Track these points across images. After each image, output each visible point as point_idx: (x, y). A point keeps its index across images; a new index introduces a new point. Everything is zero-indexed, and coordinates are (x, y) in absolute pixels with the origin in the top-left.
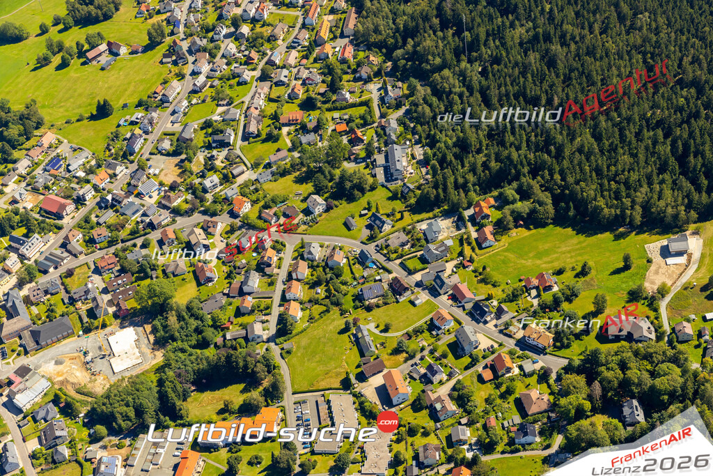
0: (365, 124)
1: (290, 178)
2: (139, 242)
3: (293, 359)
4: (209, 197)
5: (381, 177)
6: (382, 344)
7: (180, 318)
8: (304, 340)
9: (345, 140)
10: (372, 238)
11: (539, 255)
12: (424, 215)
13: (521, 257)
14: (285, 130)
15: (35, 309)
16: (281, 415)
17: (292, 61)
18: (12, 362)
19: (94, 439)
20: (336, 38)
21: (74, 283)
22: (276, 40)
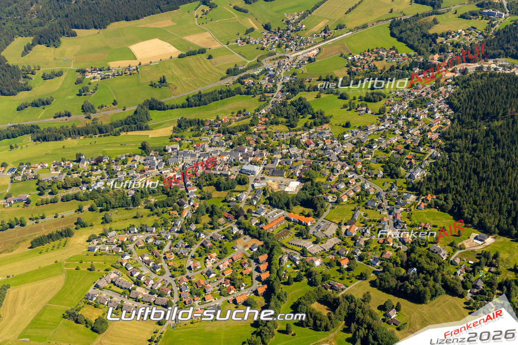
2: (322, 162)
3: (333, 211)
4: (352, 159)
5: (407, 176)
6: (361, 219)
7: (312, 185)
8: (340, 207)
9: (408, 161)
10: (387, 191)
11: (433, 219)
12: (410, 192)
13: (428, 217)
14: (393, 151)
15: (280, 166)
16: (314, 222)
17: (415, 133)
18: (263, 176)
19: (264, 203)
20: (436, 132)
21: (295, 164)
22: (417, 126)
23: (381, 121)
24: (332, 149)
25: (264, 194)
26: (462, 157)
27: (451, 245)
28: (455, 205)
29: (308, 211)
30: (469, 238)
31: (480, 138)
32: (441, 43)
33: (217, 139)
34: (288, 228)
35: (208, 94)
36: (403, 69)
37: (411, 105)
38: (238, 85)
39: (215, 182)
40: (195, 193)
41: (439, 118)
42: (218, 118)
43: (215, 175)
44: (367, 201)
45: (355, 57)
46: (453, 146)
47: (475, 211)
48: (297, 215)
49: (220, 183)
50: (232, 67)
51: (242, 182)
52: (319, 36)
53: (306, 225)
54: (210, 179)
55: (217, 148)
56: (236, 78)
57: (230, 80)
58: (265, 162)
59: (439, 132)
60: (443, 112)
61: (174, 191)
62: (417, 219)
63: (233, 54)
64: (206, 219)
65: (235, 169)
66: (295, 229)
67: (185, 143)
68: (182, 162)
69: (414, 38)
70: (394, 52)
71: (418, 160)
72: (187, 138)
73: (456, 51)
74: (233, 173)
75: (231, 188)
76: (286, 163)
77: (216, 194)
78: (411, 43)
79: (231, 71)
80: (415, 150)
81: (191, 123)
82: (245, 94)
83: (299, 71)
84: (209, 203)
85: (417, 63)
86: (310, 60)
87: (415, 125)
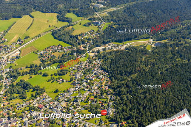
0: (105, 103)
1: (87, 110)
4: (70, 111)
9: (100, 105)
10: (99, 125)
12: (112, 123)
14: (90, 101)
15: (29, 125)
17: (95, 88)
20: (105, 85)
21: (39, 122)
22: (94, 84)
23: (73, 85)
24: (56, 107)
32: (81, 39)
36: (68, 55)
37: (85, 73)
41: (102, 78)
45: (41, 52)
52: (17, 44)
59: (107, 85)
60: (102, 74)
69: (67, 38)
70: (61, 47)
73: (90, 42)
76: (33, 122)
78: (67, 41)
80: (100, 97)
83: (13, 64)
85: (74, 51)
86: (17, 58)
87: (92, 84)
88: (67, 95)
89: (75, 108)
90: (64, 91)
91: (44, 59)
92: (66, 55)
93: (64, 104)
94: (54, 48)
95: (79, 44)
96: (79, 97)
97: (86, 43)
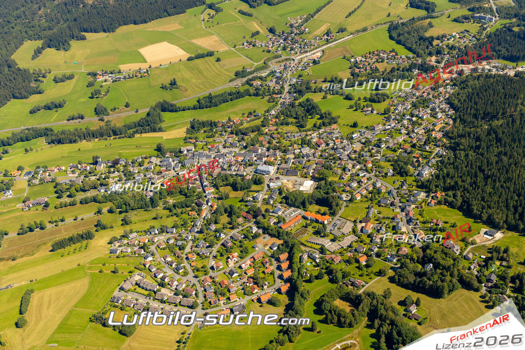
0: (426, 158)
1: (390, 163)
2: (333, 161)
3: (347, 209)
4: (362, 158)
5: (416, 174)
6: (375, 216)
7: (325, 184)
8: (354, 205)
9: (415, 160)
10: (398, 188)
11: (444, 216)
12: (420, 190)
13: (438, 213)
14: (401, 150)
15: (293, 165)
16: (331, 220)
17: (420, 133)
18: (278, 175)
19: (281, 203)
20: (440, 131)
21: (308, 164)
22: (421, 125)
23: (386, 121)
24: (342, 149)
25: (280, 193)
26: (467, 155)
27: (463, 240)
28: (464, 201)
29: (324, 209)
30: (479, 233)
31: (483, 137)
32: (437, 45)
33: (230, 140)
34: (306, 227)
35: (219, 95)
36: (403, 71)
37: (414, 106)
38: (247, 87)
39: (231, 182)
40: (212, 193)
41: (441, 117)
42: (229, 119)
43: (230, 175)
44: (379, 199)
45: (357, 59)
46: (458, 144)
47: (483, 208)
48: (313, 214)
49: (236, 184)
50: (240, 69)
51: (258, 182)
52: (322, 39)
53: (323, 223)
54: (227, 179)
55: (231, 149)
56: (245, 80)
57: (239, 82)
58: (279, 162)
59: (442, 131)
60: (445, 112)
61: (192, 191)
62: (428, 216)
63: (240, 56)
64: (224, 219)
65: (250, 169)
66: (313, 227)
67: (200, 144)
68: (198, 163)
69: (412, 41)
70: (394, 54)
71: (424, 158)
72: (201, 139)
73: (452, 53)
74: (248, 173)
75: (247, 188)
76: (299, 162)
77: (233, 194)
78: (410, 45)
79: (240, 73)
80: (421, 148)
81: (203, 124)
82: (254, 95)
83: (305, 73)
84: (227, 203)
85: (415, 64)
86: (315, 62)
87: (419, 125)
88: (369, 135)
89: (371, 156)
90: (366, 128)
91: (357, 70)
92: (398, 69)
93: (358, 147)
94: (381, 54)
95: (430, 54)
96: (386, 142)
97: (444, 54)
